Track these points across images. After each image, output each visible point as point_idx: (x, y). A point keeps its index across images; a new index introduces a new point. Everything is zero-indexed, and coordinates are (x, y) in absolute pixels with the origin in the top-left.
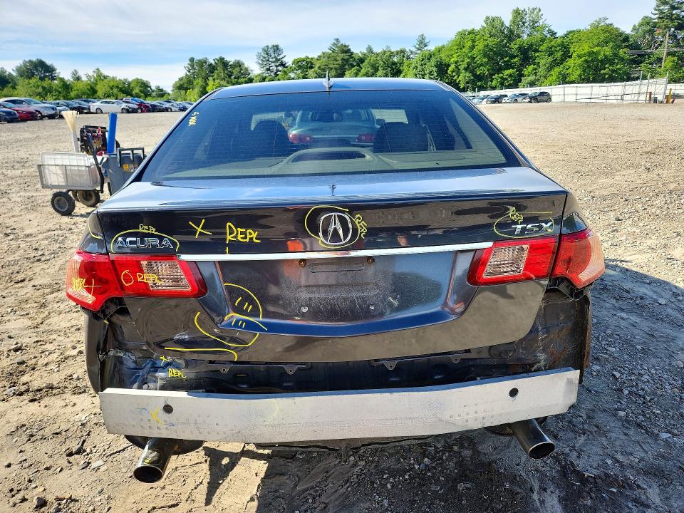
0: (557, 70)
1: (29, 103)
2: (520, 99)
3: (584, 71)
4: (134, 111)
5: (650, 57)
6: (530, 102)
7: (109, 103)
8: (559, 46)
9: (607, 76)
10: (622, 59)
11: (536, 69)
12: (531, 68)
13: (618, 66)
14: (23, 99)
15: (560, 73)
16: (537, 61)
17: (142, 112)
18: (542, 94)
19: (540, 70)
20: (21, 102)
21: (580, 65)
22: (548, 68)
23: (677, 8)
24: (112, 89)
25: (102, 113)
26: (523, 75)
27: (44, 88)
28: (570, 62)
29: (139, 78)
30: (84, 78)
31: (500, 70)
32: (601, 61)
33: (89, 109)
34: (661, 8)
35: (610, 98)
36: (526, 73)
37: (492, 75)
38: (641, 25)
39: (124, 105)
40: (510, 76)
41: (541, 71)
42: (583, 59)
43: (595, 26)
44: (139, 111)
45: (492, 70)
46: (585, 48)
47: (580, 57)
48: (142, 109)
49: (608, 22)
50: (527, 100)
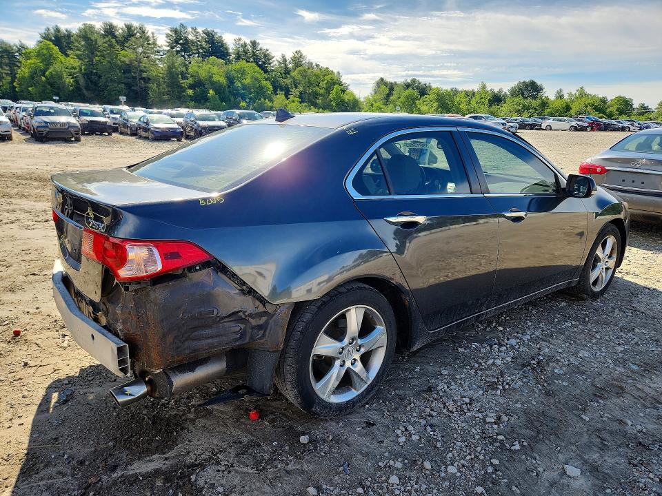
1: (486, 119)
4: (583, 129)
7: (561, 120)
14: (483, 115)
17: (592, 130)
20: (481, 118)
24: (586, 106)
25: (551, 129)
27: (524, 106)
29: (622, 96)
30: (566, 97)
33: (541, 126)
39: (574, 124)
44: (589, 129)
48: (592, 127)
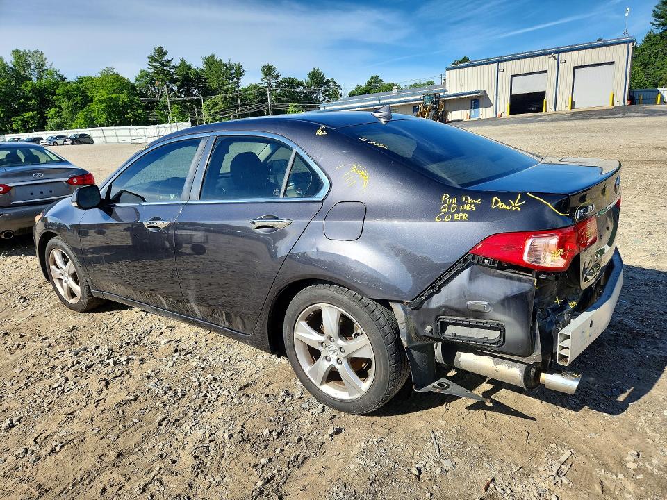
0: (81, 114)
2: (60, 141)
3: (109, 115)
5: (157, 104)
6: (73, 144)
8: (75, 90)
9: (132, 120)
10: (140, 106)
11: (58, 112)
12: (53, 111)
13: (139, 112)
15: (86, 116)
16: (57, 103)
18: (83, 136)
19: (64, 113)
21: (104, 110)
22: (71, 111)
23: (166, 66)
26: (47, 118)
28: (93, 106)
31: (17, 112)
32: (122, 106)
34: (154, 64)
35: (149, 139)
36: (49, 115)
37: (9, 118)
38: (141, 77)
40: (32, 118)
41: (66, 114)
42: (105, 104)
43: (106, 75)
45: (8, 112)
46: (103, 94)
47: (101, 102)
49: (116, 71)
50: (70, 142)
